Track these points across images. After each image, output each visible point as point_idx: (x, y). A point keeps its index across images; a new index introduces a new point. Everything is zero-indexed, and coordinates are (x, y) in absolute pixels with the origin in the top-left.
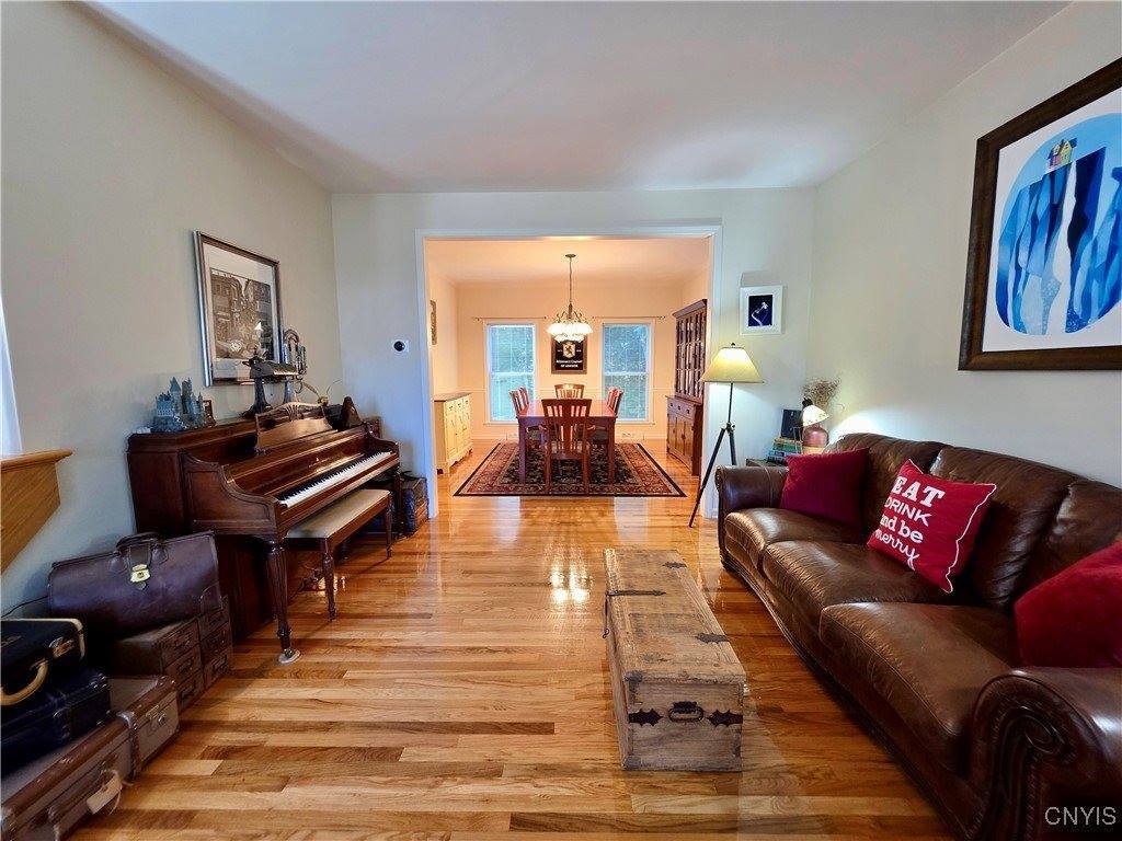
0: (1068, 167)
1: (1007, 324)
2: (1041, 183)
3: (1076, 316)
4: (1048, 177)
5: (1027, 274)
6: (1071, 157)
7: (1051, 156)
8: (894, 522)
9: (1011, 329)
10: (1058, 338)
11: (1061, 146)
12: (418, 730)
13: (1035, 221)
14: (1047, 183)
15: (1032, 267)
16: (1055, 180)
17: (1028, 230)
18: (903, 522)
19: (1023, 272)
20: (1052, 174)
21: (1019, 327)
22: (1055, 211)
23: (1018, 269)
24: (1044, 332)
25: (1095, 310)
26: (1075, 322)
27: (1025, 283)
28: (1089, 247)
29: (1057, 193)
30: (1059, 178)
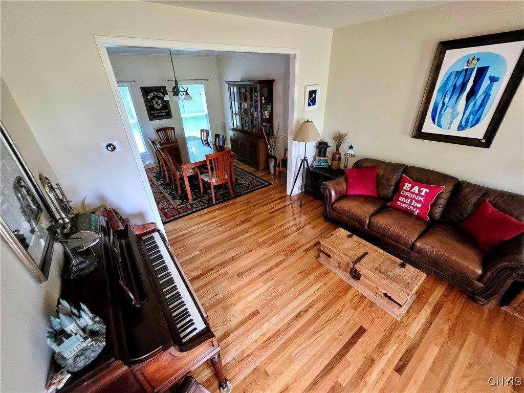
0: (473, 69)
1: (434, 123)
2: (461, 72)
3: (462, 126)
4: (464, 71)
5: (447, 107)
6: (476, 65)
7: (468, 62)
8: (409, 201)
9: (436, 126)
10: (453, 132)
11: (473, 59)
12: (331, 369)
13: (455, 86)
14: (464, 73)
15: (450, 104)
16: (467, 72)
17: (451, 89)
18: (414, 201)
19: (446, 105)
20: (467, 69)
21: (439, 125)
22: (464, 85)
23: (444, 104)
24: (449, 129)
25: (469, 125)
26: (461, 128)
27: (445, 109)
28: (473, 102)
29: (467, 78)
30: (469, 72)
